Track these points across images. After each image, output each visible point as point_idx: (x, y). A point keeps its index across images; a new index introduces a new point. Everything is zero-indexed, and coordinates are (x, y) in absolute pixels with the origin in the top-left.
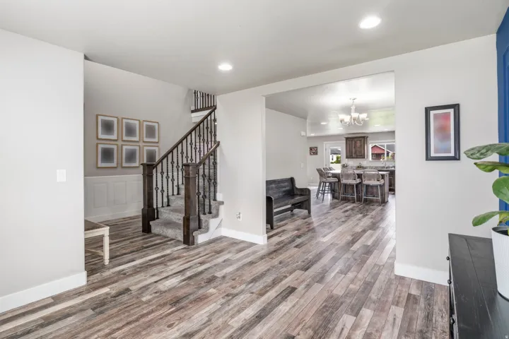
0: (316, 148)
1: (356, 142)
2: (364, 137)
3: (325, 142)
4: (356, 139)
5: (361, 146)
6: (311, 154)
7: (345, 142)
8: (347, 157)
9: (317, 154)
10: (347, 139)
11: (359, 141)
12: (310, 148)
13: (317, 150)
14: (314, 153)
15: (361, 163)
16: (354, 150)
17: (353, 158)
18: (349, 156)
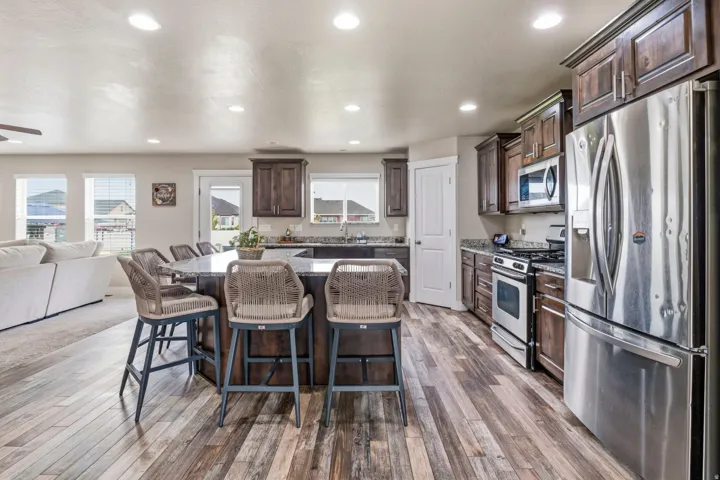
0: (173, 185)
1: (279, 174)
2: (299, 161)
3: (196, 173)
4: (280, 166)
5: (292, 183)
6: (155, 203)
7: (251, 172)
8: (256, 214)
9: (173, 203)
10: (257, 163)
11: (286, 172)
12: (153, 185)
13: (174, 191)
14: (163, 200)
15: (291, 227)
16: (273, 195)
17: (276, 216)
18: (262, 210)
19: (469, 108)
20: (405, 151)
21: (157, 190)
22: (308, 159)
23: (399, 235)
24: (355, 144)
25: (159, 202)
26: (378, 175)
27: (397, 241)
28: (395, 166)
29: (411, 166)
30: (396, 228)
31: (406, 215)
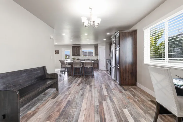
0: (58, 50)
3: (62, 48)
4: (76, 47)
5: (79, 50)
6: (55, 53)
7: (72, 48)
10: (73, 47)
11: (78, 48)
12: (55, 50)
13: (58, 51)
14: (57, 53)
15: (79, 57)
16: (76, 52)
17: (76, 55)
18: (74, 54)
19: (105, 40)
20: (98, 44)
21: (56, 51)
22: (81, 46)
23: (97, 59)
24: (89, 43)
25: (56, 53)
26: (93, 48)
27: (97, 60)
28: (96, 47)
29: (99, 47)
30: (97, 57)
31: (98, 55)
